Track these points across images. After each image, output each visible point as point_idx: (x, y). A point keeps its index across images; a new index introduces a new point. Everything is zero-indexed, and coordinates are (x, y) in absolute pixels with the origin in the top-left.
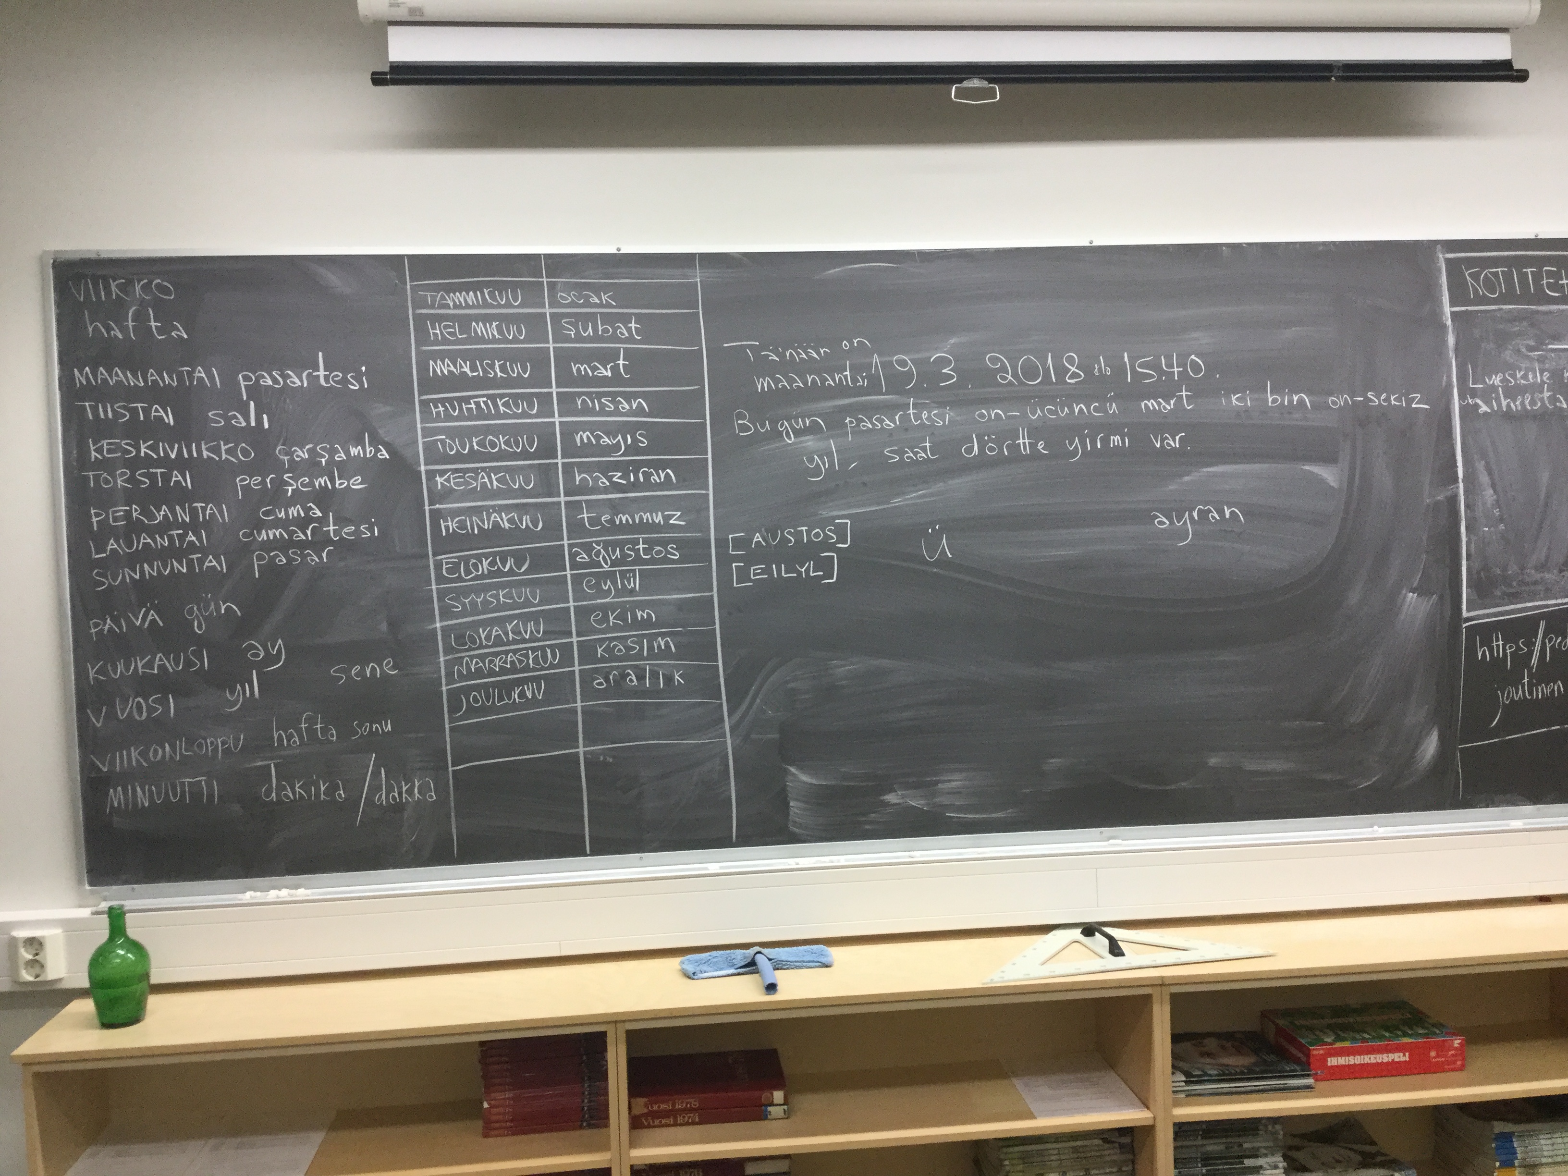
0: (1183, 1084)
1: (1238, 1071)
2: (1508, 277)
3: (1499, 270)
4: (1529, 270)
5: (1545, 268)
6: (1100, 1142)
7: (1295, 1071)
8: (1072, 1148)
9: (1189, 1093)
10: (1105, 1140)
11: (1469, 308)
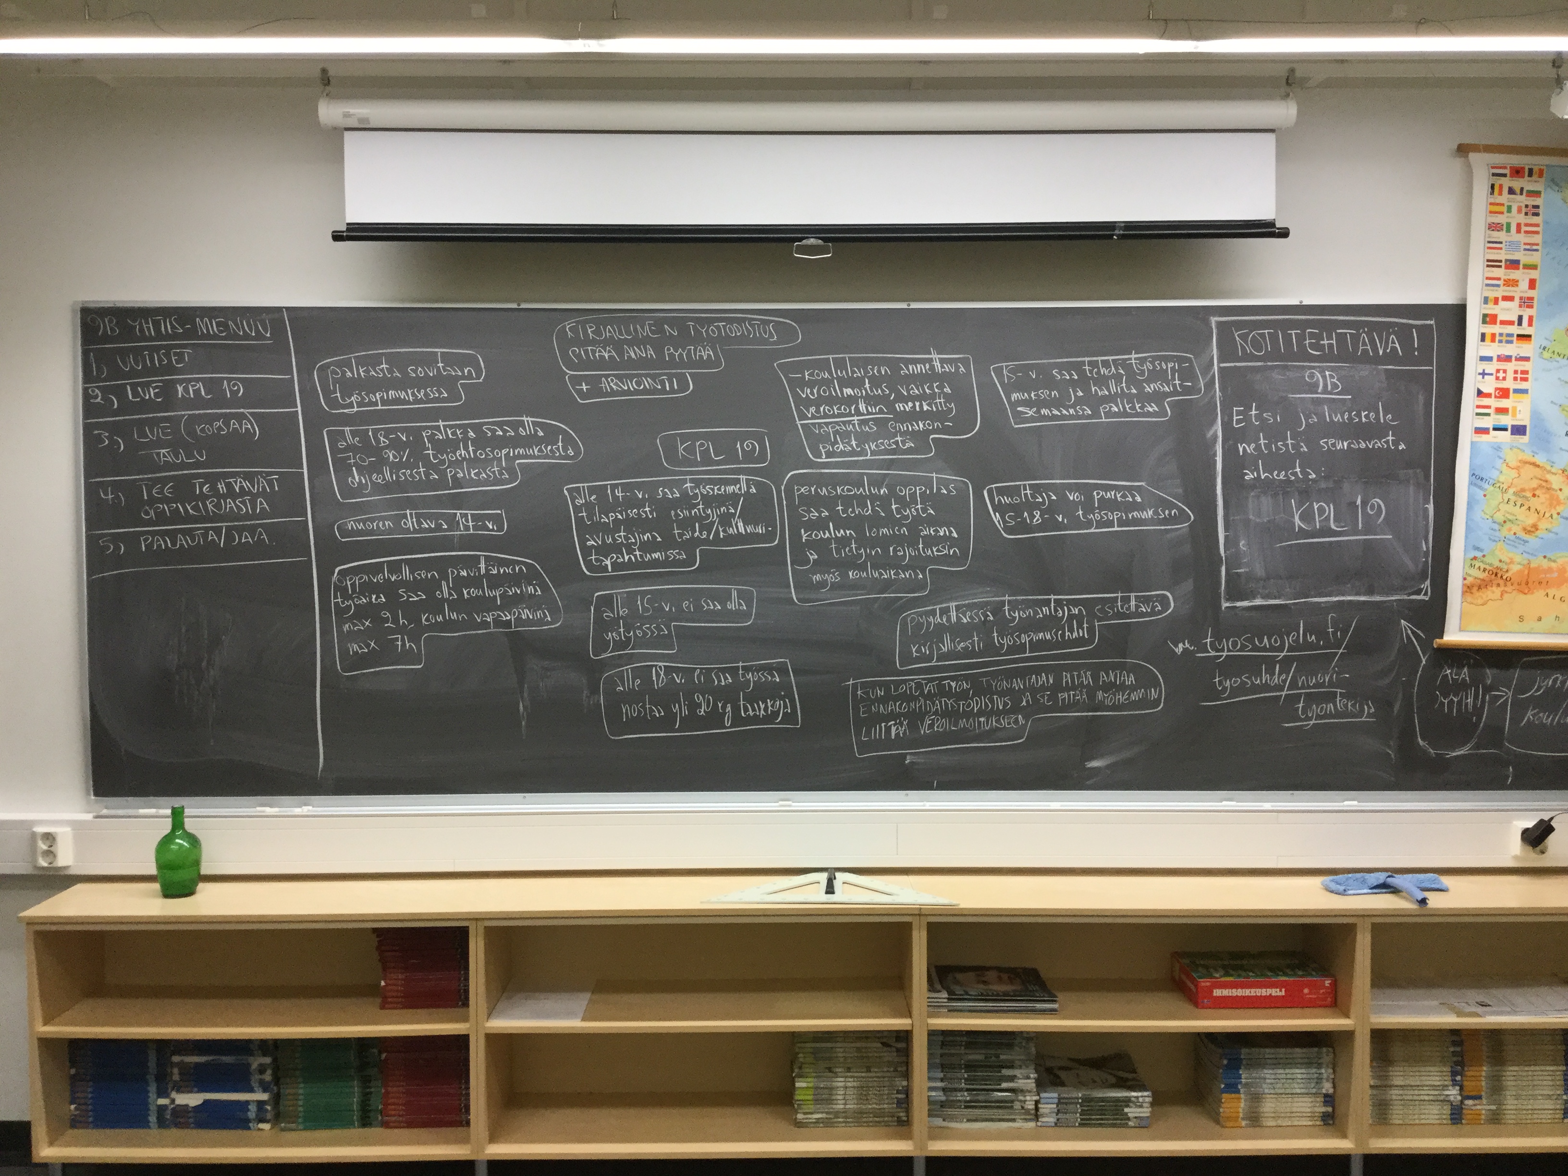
0: (946, 1000)
1: (995, 993)
2: (1274, 338)
3: (1266, 331)
4: (1293, 332)
5: (1308, 330)
6: (879, 1045)
7: (1044, 996)
8: (857, 1048)
9: (950, 1009)
10: (884, 1044)
11: (1238, 364)
